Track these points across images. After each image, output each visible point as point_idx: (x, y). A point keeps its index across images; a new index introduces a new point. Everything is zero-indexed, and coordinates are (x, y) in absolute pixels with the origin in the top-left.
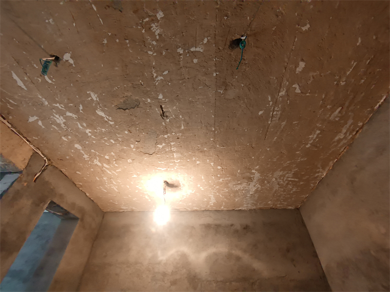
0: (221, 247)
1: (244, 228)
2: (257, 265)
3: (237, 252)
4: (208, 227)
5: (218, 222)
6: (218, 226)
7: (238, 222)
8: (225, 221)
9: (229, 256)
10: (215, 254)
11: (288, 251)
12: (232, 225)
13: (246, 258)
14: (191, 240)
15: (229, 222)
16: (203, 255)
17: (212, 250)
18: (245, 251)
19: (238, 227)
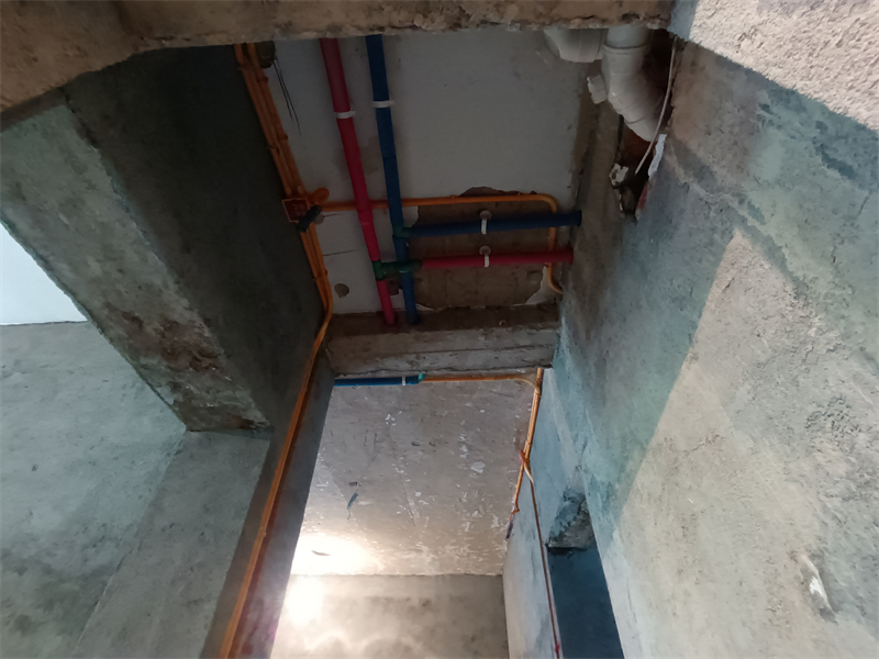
0: (388, 632)
1: (424, 605)
3: (408, 640)
4: (375, 600)
5: (389, 594)
6: (389, 600)
7: (415, 595)
8: (400, 592)
9: (397, 646)
11: (473, 639)
12: (408, 599)
14: (349, 622)
15: (402, 594)
16: (364, 643)
17: (376, 637)
18: (418, 639)
19: (415, 602)
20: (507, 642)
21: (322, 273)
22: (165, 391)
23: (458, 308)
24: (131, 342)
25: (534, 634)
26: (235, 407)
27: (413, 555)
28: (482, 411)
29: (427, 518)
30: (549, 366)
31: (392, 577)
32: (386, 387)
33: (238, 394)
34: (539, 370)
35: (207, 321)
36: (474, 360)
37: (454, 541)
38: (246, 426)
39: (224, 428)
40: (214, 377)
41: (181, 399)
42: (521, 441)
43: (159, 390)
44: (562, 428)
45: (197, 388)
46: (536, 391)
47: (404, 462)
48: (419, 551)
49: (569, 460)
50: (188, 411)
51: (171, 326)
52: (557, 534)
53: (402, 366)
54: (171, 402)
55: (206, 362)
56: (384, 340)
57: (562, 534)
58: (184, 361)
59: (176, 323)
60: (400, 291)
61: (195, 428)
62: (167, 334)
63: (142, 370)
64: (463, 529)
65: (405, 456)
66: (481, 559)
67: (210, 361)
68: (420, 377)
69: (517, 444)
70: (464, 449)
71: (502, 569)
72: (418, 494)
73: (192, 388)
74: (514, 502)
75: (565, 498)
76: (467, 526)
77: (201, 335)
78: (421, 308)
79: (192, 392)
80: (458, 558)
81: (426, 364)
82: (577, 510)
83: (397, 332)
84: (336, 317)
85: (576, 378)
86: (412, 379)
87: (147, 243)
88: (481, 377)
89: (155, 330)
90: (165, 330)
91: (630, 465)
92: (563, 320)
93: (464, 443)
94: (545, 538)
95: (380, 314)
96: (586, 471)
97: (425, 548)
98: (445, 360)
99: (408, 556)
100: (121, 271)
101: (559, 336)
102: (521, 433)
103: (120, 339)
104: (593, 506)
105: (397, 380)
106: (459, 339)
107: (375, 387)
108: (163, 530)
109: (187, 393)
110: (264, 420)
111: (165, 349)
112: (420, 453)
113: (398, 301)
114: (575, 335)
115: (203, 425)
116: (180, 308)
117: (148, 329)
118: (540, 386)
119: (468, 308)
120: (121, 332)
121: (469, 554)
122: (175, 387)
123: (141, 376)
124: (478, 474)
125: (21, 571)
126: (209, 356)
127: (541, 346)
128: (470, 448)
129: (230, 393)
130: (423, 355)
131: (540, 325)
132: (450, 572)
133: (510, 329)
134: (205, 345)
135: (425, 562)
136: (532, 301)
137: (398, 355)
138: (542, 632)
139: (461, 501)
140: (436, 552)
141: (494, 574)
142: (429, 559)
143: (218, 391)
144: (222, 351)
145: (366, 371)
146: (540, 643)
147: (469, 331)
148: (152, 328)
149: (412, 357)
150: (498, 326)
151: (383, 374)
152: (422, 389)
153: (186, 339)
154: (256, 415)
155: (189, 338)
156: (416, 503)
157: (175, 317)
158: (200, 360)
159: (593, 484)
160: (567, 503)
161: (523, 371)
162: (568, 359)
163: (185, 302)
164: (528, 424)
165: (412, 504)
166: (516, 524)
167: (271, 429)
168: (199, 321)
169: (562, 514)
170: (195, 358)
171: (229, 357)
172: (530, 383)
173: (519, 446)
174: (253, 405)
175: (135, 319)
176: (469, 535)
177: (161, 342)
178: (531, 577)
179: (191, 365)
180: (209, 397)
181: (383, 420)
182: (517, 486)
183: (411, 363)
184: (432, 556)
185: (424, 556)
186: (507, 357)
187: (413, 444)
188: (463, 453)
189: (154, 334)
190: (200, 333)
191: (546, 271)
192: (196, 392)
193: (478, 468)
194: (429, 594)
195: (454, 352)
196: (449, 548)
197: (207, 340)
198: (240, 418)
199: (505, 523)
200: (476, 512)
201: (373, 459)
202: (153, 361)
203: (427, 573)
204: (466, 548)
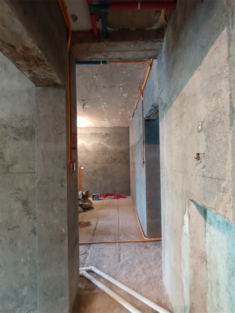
0: (97, 141)
1: (106, 135)
2: (109, 147)
3: (102, 143)
4: (92, 134)
5: (96, 132)
6: (96, 134)
7: (104, 132)
8: (99, 132)
9: (99, 144)
10: (94, 143)
11: (120, 142)
12: (102, 133)
13: (105, 145)
14: (85, 139)
15: (100, 132)
16: (90, 144)
17: (93, 142)
18: (105, 142)
19: (104, 134)
20: (129, 142)
21: (65, 8)
22: (26, 73)
23: (124, 29)
24: (12, 55)
25: (137, 140)
26: (51, 79)
27: (103, 122)
28: (129, 75)
29: (108, 111)
30: (156, 58)
31: (96, 128)
32: (94, 65)
33: (52, 74)
34: (152, 60)
35: (40, 48)
36: (129, 55)
37: (115, 117)
38: (56, 85)
39: (48, 85)
40: (44, 68)
41: (32, 76)
42: (141, 86)
43: (24, 72)
44: (156, 83)
45: (38, 72)
46: (149, 68)
47: (100, 93)
48: (105, 121)
49: (156, 95)
50: (35, 79)
51: (26, 49)
52: (148, 116)
53: (102, 57)
54: (29, 76)
55: (40, 63)
56: (94, 46)
57: (149, 116)
58: (32, 63)
59: (28, 48)
60: (100, 19)
61: (38, 85)
62: (25, 52)
63: (18, 66)
64: (119, 114)
65: (101, 91)
66: (123, 122)
67: (42, 63)
68: (107, 61)
69: (139, 87)
70: (121, 89)
71: (129, 125)
72: (105, 104)
73: (36, 72)
74: (136, 106)
75: (153, 106)
76: (120, 113)
77: (38, 53)
78: (109, 29)
79: (36, 73)
80: (117, 122)
81: (110, 56)
82: (156, 110)
83: (99, 42)
84: (73, 32)
85: (165, 66)
86: (104, 62)
87: (13, 14)
88: (130, 61)
89: (20, 50)
90: (24, 50)
91: (173, 99)
92: (165, 39)
93: (121, 86)
94: (144, 117)
95: (92, 31)
96: (160, 99)
97: (106, 120)
98: (118, 55)
99: (101, 122)
100: (4, 26)
101: (162, 46)
102: (141, 83)
103: (8, 54)
104: (160, 109)
105: (99, 62)
106: (124, 45)
107: (89, 65)
108: (43, 117)
109: (34, 74)
110: (61, 83)
111: (25, 58)
112: (106, 90)
113: (99, 25)
114: (168, 47)
115: (41, 85)
116: (29, 42)
117: (18, 50)
118: (151, 66)
119: (128, 29)
120: (8, 51)
121: (120, 121)
122: (30, 72)
123: (18, 68)
124: (125, 97)
125: (6, 128)
126: (41, 61)
127: (154, 50)
128: (123, 88)
129: (49, 74)
130: (109, 53)
131: (156, 40)
132: (114, 126)
133: (144, 41)
134: (39, 56)
135: (106, 123)
136: (155, 27)
137: (100, 52)
138: (140, 139)
139: (119, 105)
140: (110, 121)
141: (127, 126)
142: (108, 123)
143: (45, 73)
144: (46, 59)
145: (87, 59)
146: (139, 142)
147: (128, 42)
148: (19, 49)
149: (105, 53)
150: (139, 40)
151: (94, 60)
152: (107, 66)
153: (32, 54)
154: (59, 81)
155: (34, 54)
156: (104, 106)
157: (27, 45)
158: (38, 62)
159: (162, 103)
160: (153, 107)
161: (146, 59)
162: (163, 56)
163: (31, 40)
164: (144, 80)
165: (103, 107)
166: (136, 112)
167: (64, 86)
168: (37, 47)
169: (151, 110)
170: (36, 61)
171: (48, 61)
172: (147, 64)
173: (140, 88)
174: (58, 78)
175: (12, 46)
176: (120, 115)
177: (23, 56)
178: (139, 127)
179: (35, 64)
180: (42, 75)
181: (93, 77)
182: (137, 101)
183: (105, 56)
184: (108, 122)
185: (106, 122)
186: (141, 55)
187: (104, 87)
188: (121, 90)
189: (20, 52)
190: (37, 51)
191: (163, 11)
192: (38, 73)
193: (125, 95)
194: (108, 132)
195: (122, 51)
196: (114, 120)
197: (40, 55)
198: (53, 82)
199: (132, 112)
200: (123, 109)
201: (90, 92)
202: (21, 62)
203: (107, 126)
204: (119, 120)
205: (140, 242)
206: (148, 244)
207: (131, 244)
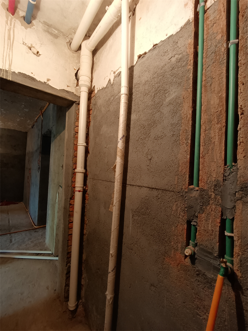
20: (26, 148)
29: (4, 115)
37: (12, 122)
42: (42, 109)
44: (51, 118)
49: (51, 125)
57: (46, 134)
66: (21, 128)
71: (28, 131)
72: (2, 110)
74: (36, 119)
75: (48, 130)
80: (13, 126)
82: (50, 134)
93: (23, 104)
94: (43, 133)
96: (53, 129)
121: (17, 126)
128: (25, 106)
132: (8, 128)
138: (38, 149)
139: (18, 115)
140: (4, 123)
141: (25, 132)
159: (53, 132)
164: (44, 107)
166: (35, 125)
176: (18, 122)
182: (38, 116)
193: (27, 110)
196: (9, 123)
200: (23, 118)
205: (30, 230)
206: (38, 230)
207: (22, 232)
